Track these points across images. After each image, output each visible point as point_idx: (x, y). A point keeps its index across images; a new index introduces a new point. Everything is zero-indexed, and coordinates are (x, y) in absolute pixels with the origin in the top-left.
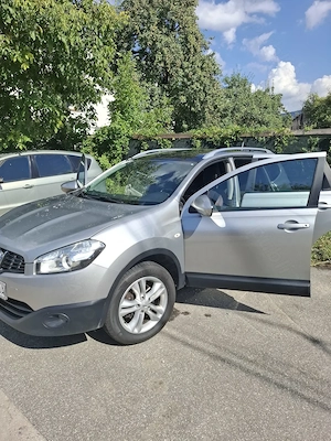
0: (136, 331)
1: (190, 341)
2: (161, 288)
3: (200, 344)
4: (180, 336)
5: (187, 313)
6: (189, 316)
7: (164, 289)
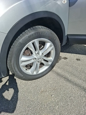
0: (35, 73)
1: (70, 78)
2: (51, 46)
3: (76, 80)
4: (63, 73)
5: (65, 58)
6: (67, 60)
7: (53, 47)
